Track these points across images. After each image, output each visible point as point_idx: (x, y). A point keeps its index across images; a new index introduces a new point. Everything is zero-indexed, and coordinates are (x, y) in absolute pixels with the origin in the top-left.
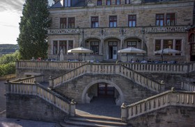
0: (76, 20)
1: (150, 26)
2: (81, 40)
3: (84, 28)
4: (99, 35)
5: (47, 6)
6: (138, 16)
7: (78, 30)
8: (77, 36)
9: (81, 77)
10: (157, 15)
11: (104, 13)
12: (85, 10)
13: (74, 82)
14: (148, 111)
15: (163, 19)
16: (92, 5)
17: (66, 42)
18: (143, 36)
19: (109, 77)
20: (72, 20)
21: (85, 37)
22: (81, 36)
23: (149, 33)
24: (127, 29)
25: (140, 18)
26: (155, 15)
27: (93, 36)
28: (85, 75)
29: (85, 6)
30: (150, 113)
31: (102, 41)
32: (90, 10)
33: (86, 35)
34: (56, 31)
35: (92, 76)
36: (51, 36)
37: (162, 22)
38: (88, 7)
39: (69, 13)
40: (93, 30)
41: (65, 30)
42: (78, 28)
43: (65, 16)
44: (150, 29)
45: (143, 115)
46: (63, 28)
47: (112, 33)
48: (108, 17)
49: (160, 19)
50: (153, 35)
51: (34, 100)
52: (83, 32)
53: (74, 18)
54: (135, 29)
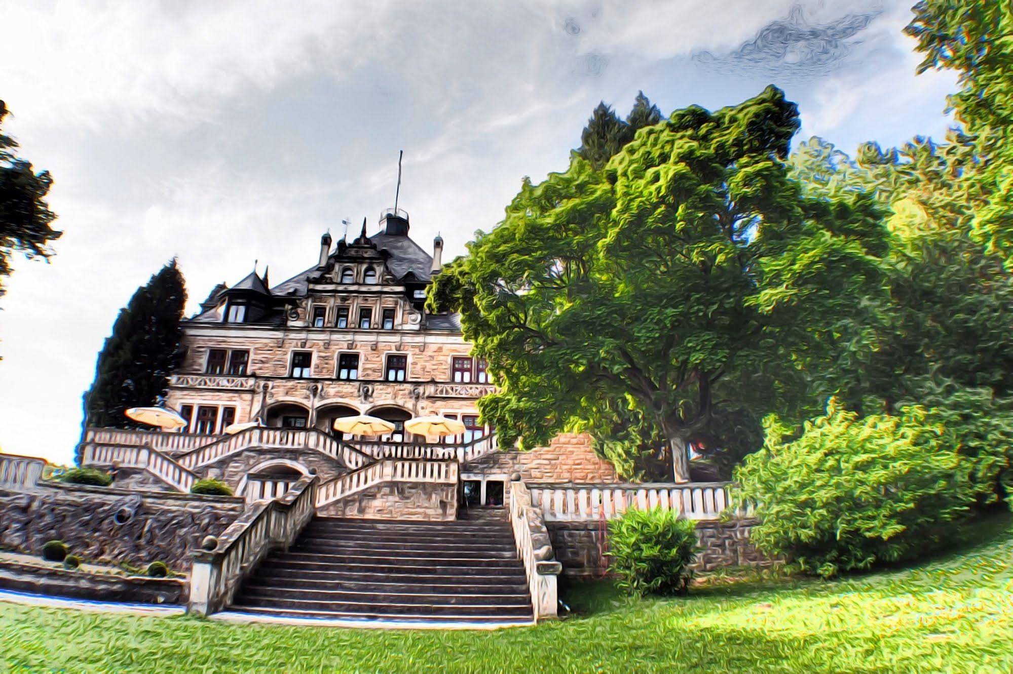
0: (252, 356)
1: (433, 382)
2: (257, 407)
3: (268, 379)
4: (307, 397)
5: (180, 315)
6: (410, 360)
7: (251, 382)
8: (248, 397)
9: (239, 454)
10: (455, 359)
11: (327, 345)
12: (279, 334)
13: (222, 463)
14: (347, 493)
15: (469, 370)
16: (299, 324)
17: (214, 410)
18: (415, 406)
19: (294, 454)
20: (240, 356)
21: (269, 401)
22: (259, 398)
23: (429, 397)
24: (378, 387)
25: (414, 364)
26: (449, 360)
27: (289, 399)
28: (248, 450)
29: (282, 326)
30: (349, 496)
31: (312, 414)
32: (292, 335)
33: (272, 395)
34: (192, 380)
35: (261, 452)
36: (178, 394)
37: (467, 376)
38: (287, 329)
39: (235, 339)
40: (291, 384)
41: (218, 379)
42: (254, 375)
43: (223, 346)
44: (430, 390)
45: (337, 502)
46: (213, 373)
47: (339, 394)
48: (336, 356)
49: (463, 370)
50: (439, 403)
51: (138, 476)
52: (266, 387)
53: (247, 352)
54: (398, 387)
